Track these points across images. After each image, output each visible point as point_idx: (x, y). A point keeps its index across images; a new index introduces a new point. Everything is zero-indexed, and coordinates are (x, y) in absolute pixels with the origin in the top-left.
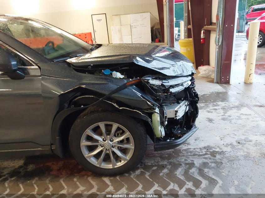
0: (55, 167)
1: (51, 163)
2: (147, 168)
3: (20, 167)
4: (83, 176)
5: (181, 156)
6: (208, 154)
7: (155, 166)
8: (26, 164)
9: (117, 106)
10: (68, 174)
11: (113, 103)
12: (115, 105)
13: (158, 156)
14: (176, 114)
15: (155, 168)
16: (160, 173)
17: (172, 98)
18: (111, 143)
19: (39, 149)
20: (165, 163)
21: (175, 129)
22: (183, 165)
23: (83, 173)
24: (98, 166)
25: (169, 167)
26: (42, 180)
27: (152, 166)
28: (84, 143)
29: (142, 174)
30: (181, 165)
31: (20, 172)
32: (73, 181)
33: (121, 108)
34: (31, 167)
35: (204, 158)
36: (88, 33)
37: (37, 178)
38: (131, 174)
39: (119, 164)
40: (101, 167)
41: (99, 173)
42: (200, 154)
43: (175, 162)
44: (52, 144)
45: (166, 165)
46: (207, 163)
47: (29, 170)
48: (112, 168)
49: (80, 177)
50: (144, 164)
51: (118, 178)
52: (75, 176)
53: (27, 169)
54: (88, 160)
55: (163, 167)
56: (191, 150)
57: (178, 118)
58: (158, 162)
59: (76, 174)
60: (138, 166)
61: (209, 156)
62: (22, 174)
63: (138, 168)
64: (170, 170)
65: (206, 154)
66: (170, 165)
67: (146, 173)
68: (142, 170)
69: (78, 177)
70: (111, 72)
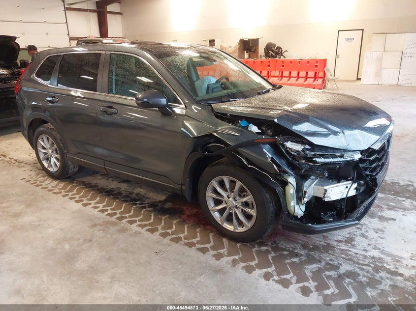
0: (188, 212)
1: (186, 208)
2: (276, 249)
3: (160, 202)
4: (207, 229)
5: (330, 254)
6: (370, 266)
7: (289, 251)
8: (166, 201)
9: (246, 163)
10: (195, 222)
11: (242, 158)
12: (244, 161)
13: (301, 243)
14: (325, 194)
15: (285, 253)
16: (287, 259)
17: (320, 171)
18: (234, 202)
19: (171, 186)
20: (303, 252)
21: (325, 214)
22: (323, 263)
23: (208, 227)
24: (220, 223)
25: (303, 258)
26: (171, 219)
27: (285, 250)
28: (210, 194)
29: (267, 252)
30: (320, 262)
31: (157, 206)
32: (196, 230)
33: (250, 166)
34: (168, 205)
35: (359, 268)
36: (321, 60)
37: (167, 216)
38: (255, 247)
39: (241, 230)
40: (223, 226)
41: (222, 233)
42: (360, 262)
43: (316, 256)
44: (182, 185)
45: (302, 255)
46: (359, 275)
47: (165, 206)
48: (233, 230)
49: (203, 229)
50: (277, 245)
51: (238, 245)
52: (199, 227)
53: (165, 205)
54: (212, 213)
55: (297, 255)
56: (351, 253)
57: (326, 199)
58: (294, 249)
59: (202, 226)
60: (268, 243)
61: (370, 269)
62: (158, 208)
63: (266, 245)
64: (301, 262)
65: (368, 265)
66: (306, 257)
67: (271, 253)
68: (270, 249)
69: (202, 229)
70: (248, 124)
